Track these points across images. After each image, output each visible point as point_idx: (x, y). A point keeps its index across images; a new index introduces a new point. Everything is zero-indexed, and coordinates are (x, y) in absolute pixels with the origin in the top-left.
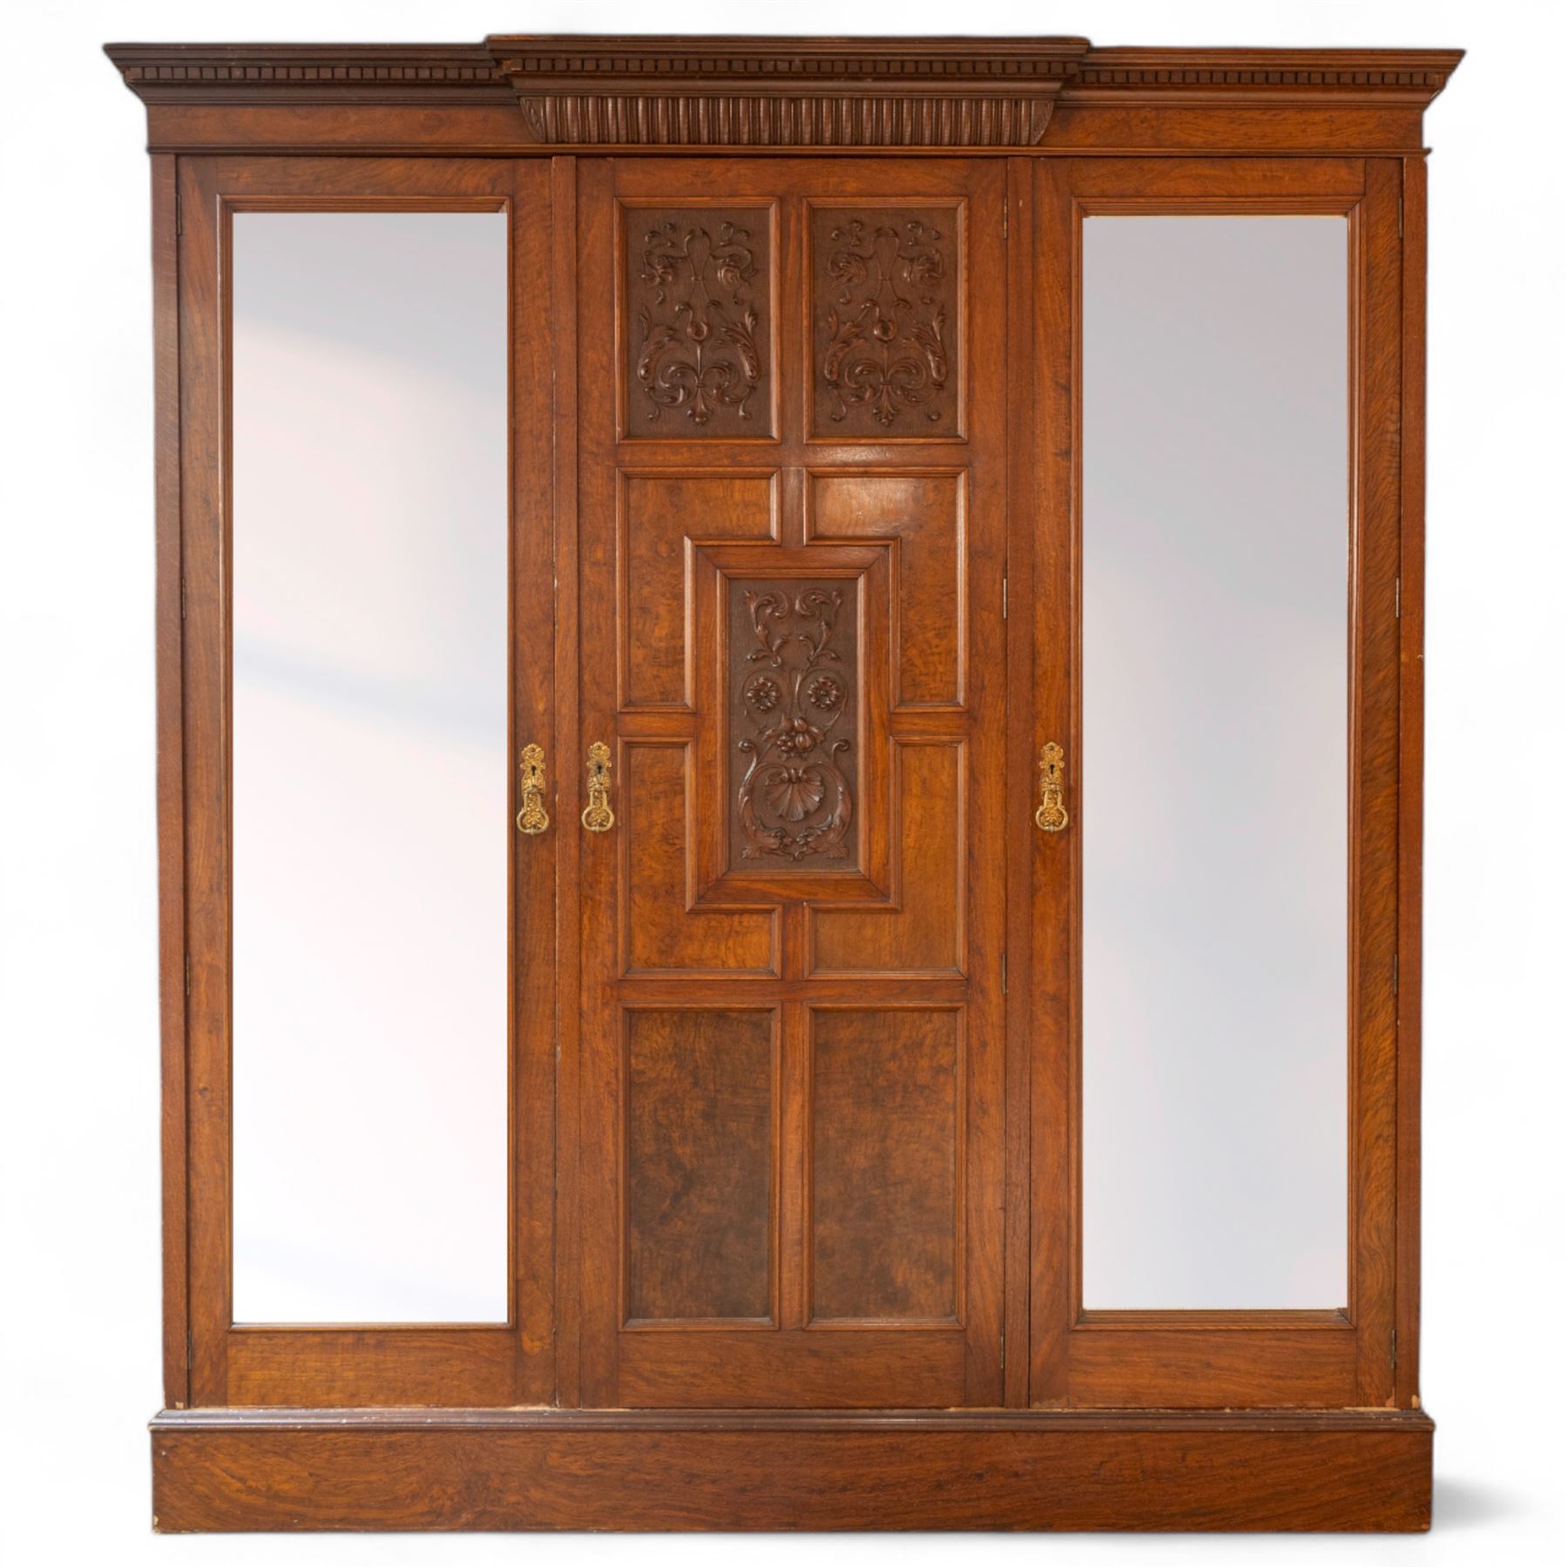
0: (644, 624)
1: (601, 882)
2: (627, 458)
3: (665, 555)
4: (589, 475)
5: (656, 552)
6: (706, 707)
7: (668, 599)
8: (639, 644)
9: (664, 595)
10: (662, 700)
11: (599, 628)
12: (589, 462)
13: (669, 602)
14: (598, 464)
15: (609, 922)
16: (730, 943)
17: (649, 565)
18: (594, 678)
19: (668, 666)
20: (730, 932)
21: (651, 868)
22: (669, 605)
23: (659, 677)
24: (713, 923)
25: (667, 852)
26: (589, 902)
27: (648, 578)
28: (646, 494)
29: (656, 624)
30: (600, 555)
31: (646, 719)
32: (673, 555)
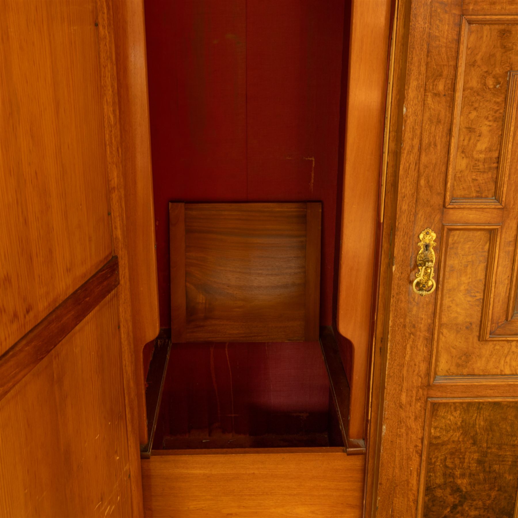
0: (470, 140)
1: (421, 323)
2: (471, 8)
3: (492, 87)
4: (437, 22)
5: (485, 84)
6: (512, 203)
7: (490, 121)
8: (463, 155)
9: (487, 118)
10: (477, 197)
11: (435, 145)
12: (439, 10)
13: (491, 123)
14: (446, 12)
15: (424, 349)
16: (508, 359)
17: (478, 95)
18: (428, 182)
19: (484, 172)
20: (509, 352)
21: (457, 312)
22: (490, 126)
23: (477, 180)
24: (498, 347)
25: (469, 301)
26: (412, 336)
27: (476, 105)
28: (482, 37)
29: (478, 141)
30: (440, 87)
31: (465, 212)
32: (498, 86)
